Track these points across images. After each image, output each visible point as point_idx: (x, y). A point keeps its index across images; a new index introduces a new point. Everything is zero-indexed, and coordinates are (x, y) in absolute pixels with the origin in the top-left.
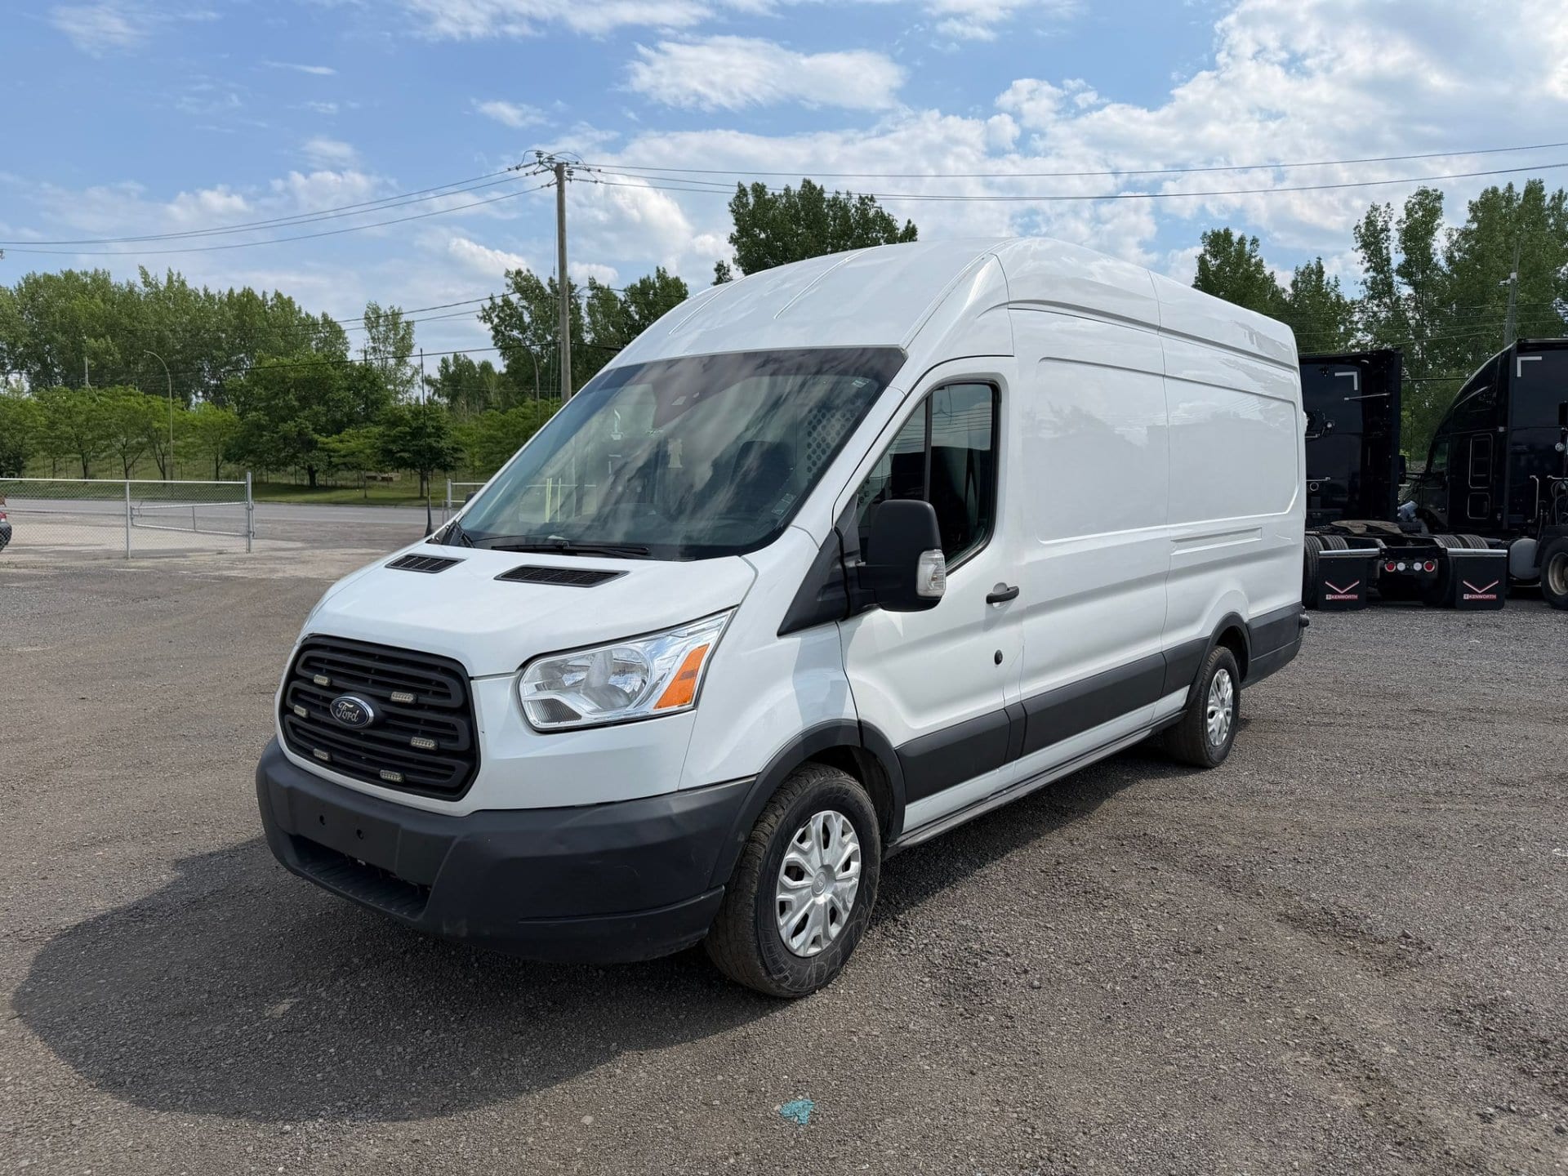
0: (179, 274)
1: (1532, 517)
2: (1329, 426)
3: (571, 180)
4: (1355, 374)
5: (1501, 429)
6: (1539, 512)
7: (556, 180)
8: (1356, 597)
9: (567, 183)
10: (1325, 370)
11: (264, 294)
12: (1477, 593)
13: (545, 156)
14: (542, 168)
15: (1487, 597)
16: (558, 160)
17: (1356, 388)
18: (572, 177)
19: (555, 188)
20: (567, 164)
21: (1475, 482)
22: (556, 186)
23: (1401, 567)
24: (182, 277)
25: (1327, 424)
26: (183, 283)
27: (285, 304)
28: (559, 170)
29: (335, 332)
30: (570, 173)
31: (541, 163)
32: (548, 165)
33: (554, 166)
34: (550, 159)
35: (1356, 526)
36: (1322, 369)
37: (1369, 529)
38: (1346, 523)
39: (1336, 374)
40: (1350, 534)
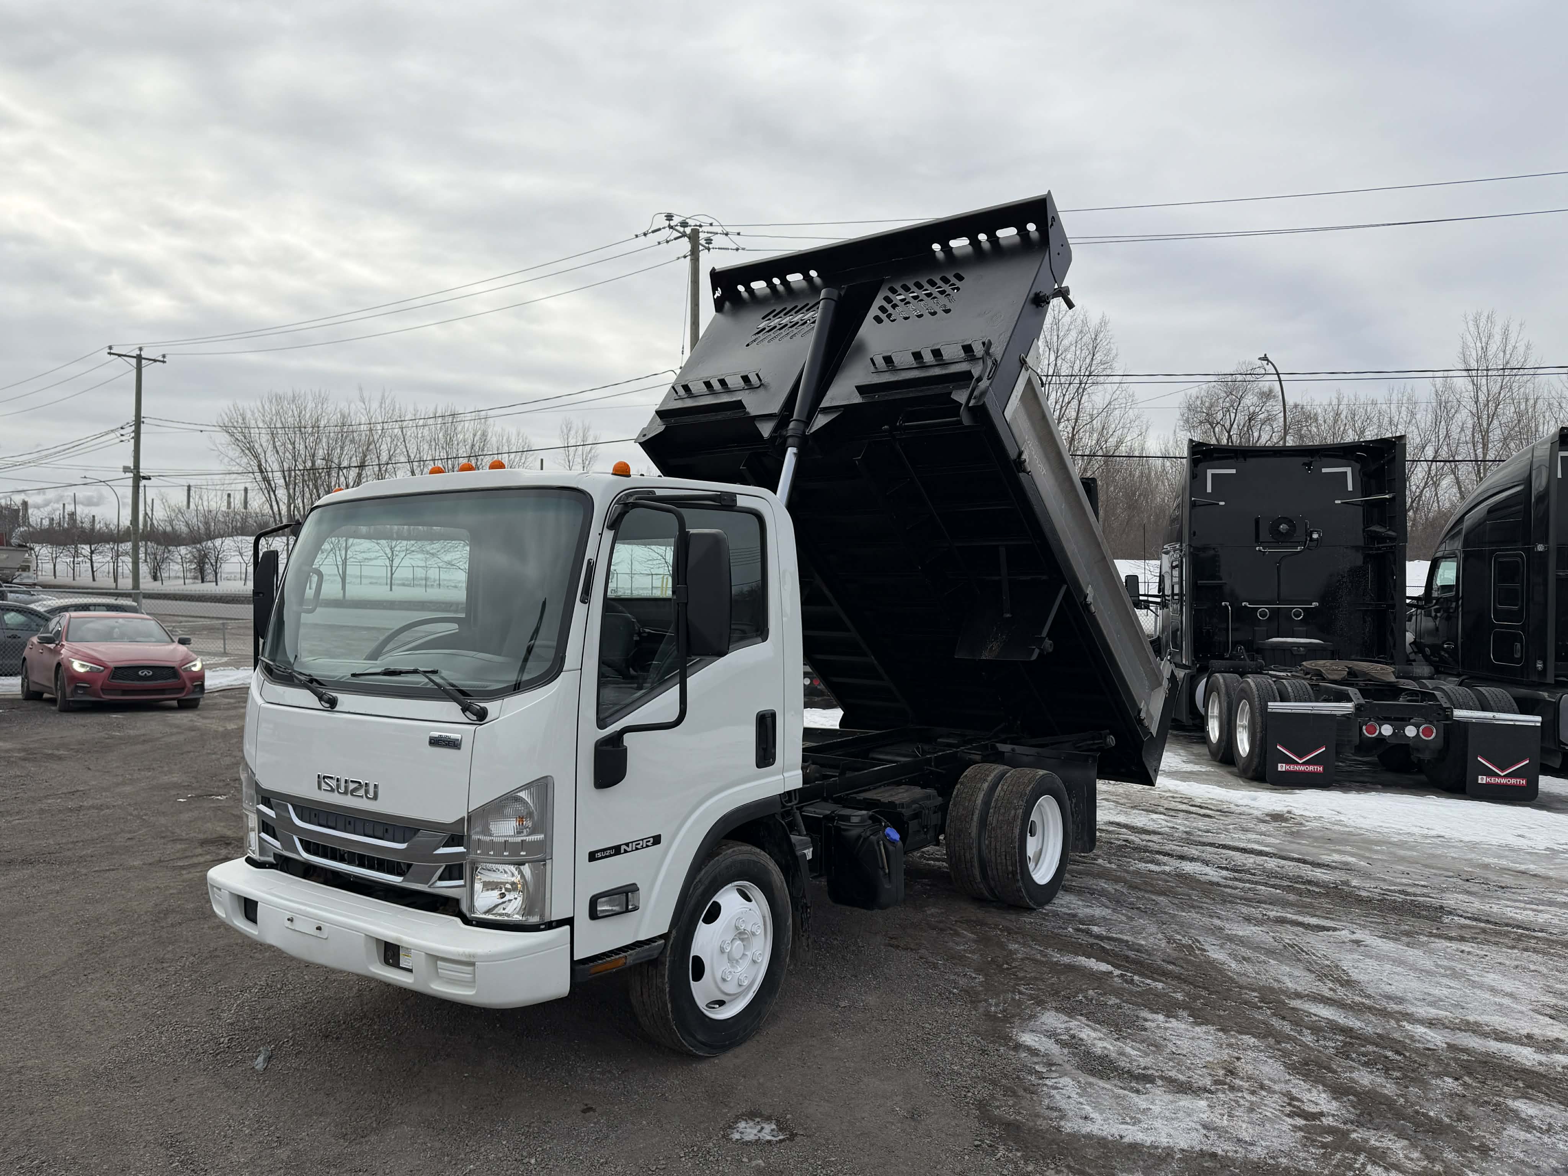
2: (1315, 536)
4: (1349, 470)
5: (1540, 548)
7: (691, 250)
8: (1320, 769)
12: (1498, 776)
15: (1513, 781)
16: (693, 224)
17: (1350, 488)
20: (703, 228)
21: (1499, 615)
23: (1387, 730)
25: (1311, 533)
28: (694, 237)
32: (681, 230)
35: (1334, 668)
36: (1305, 464)
37: (1352, 673)
38: (1322, 665)
39: (1324, 470)
40: (1324, 679)
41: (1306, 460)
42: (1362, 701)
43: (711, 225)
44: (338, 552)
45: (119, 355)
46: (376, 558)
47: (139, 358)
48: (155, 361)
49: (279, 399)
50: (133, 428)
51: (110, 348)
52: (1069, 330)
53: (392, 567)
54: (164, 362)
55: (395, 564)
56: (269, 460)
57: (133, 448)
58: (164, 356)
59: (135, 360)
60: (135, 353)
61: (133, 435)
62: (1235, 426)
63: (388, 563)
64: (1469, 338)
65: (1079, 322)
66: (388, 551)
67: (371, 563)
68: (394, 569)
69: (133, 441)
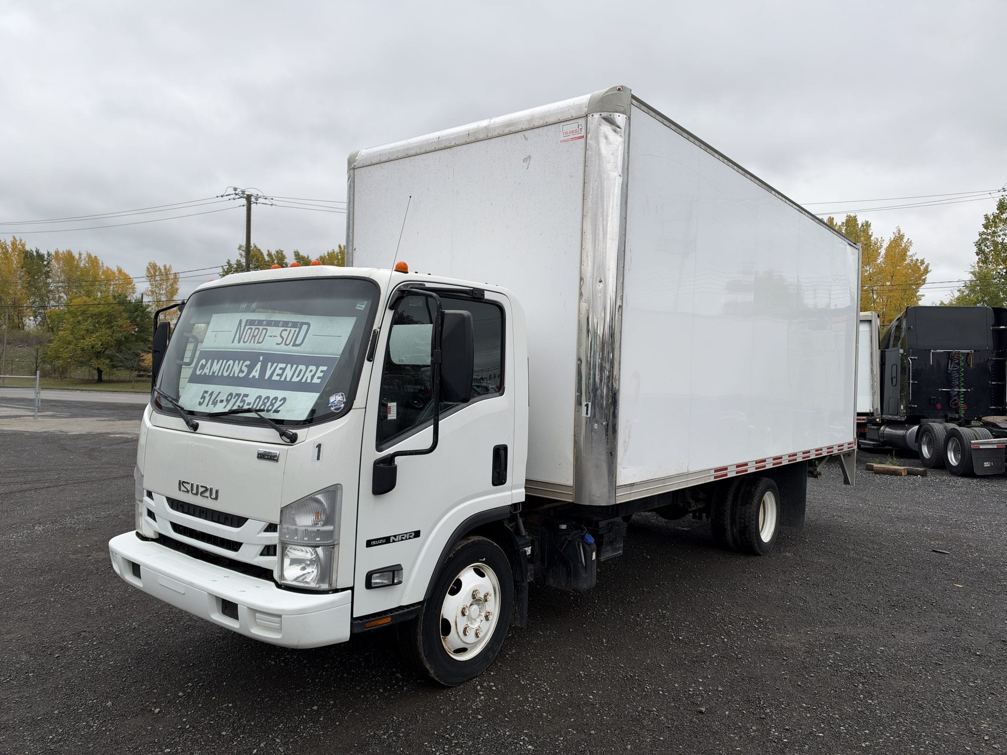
0: (21, 240)
3: (257, 203)
9: (253, 206)
11: (80, 254)
13: (238, 190)
14: (237, 197)
18: (258, 202)
19: (245, 207)
24: (23, 242)
26: (23, 246)
27: (93, 261)
29: (128, 281)
30: (256, 200)
31: (236, 194)
33: (245, 196)
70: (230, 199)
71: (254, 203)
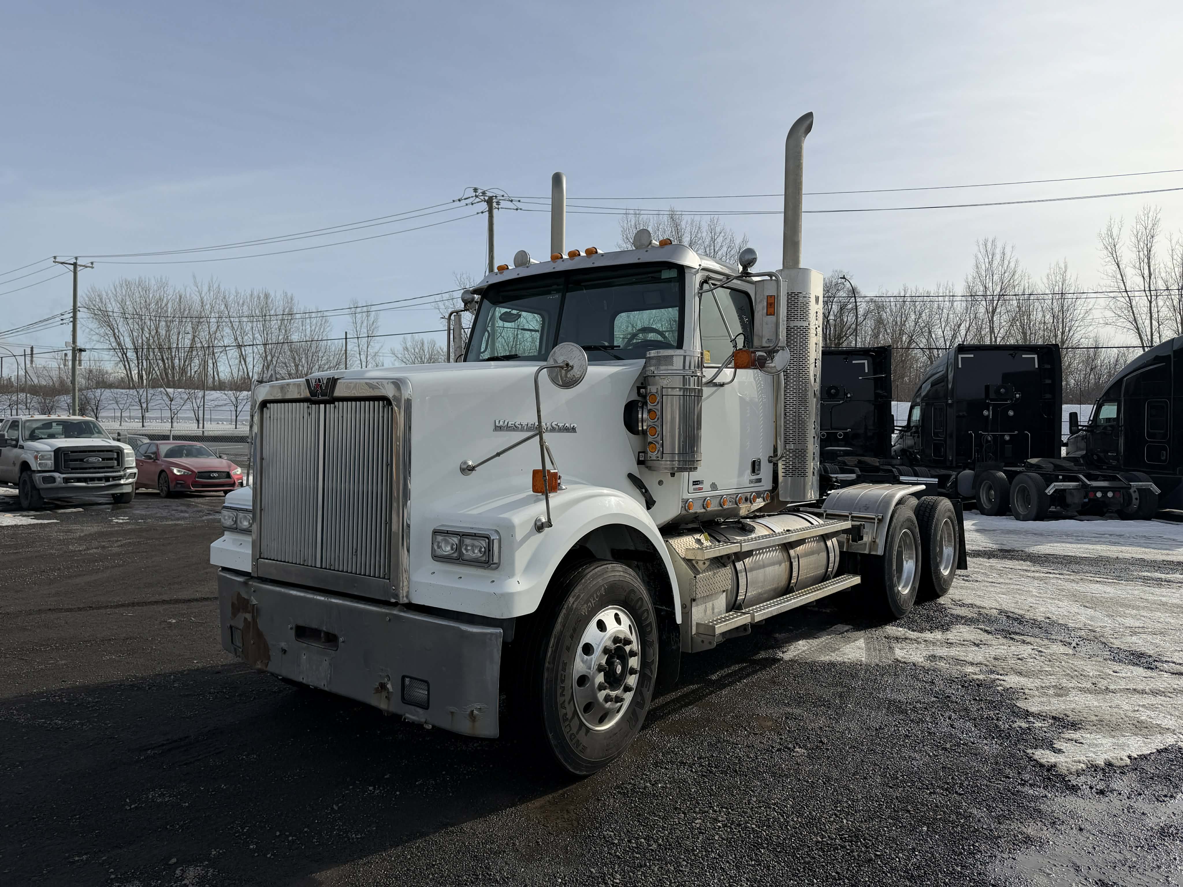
1: (971, 458)
2: (849, 395)
4: (866, 362)
5: (950, 401)
6: (975, 455)
7: (487, 209)
9: (495, 211)
10: (846, 359)
13: (479, 191)
14: (478, 200)
16: (489, 194)
17: (867, 371)
18: (500, 206)
19: (487, 214)
20: (496, 197)
21: (936, 434)
22: (487, 213)
25: (847, 394)
28: (489, 202)
30: (498, 203)
31: (476, 196)
32: (482, 198)
33: (487, 198)
34: (484, 193)
35: (852, 460)
36: (844, 359)
37: (860, 462)
38: (847, 459)
39: (854, 362)
40: (847, 465)
41: (844, 356)
42: (860, 473)
43: (503, 196)
44: (194, 400)
45: (62, 263)
46: (225, 405)
47: (75, 265)
48: (86, 267)
49: (128, 284)
50: (71, 315)
51: (55, 258)
52: (721, 246)
53: (236, 411)
54: (92, 268)
55: (239, 409)
56: (121, 330)
57: (72, 329)
58: (92, 263)
59: (72, 266)
60: (73, 261)
61: (72, 319)
62: (832, 313)
63: (233, 408)
64: (980, 256)
65: (728, 241)
66: (233, 399)
67: (219, 408)
68: (238, 413)
69: (72, 324)
70: (467, 205)
71: (496, 208)
